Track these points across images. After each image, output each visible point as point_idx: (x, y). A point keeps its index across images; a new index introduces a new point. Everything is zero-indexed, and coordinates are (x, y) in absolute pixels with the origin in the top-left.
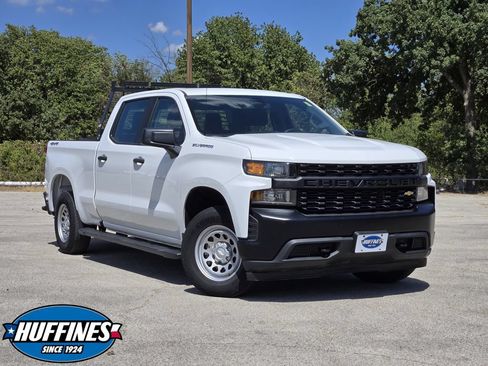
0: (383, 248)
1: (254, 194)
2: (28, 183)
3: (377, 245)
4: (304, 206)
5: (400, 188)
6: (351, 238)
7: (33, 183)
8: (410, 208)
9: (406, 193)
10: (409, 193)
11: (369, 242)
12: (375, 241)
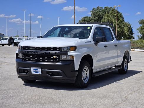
4: (23, 58)
5: (51, 55)
6: (30, 69)
8: (57, 62)
9: (53, 57)
10: (55, 57)
11: (35, 71)
12: (37, 71)
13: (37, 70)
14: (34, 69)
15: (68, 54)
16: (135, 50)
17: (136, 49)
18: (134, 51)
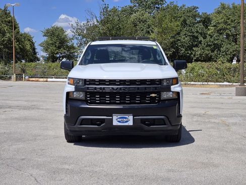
0: (131, 123)
1: (68, 94)
2: (201, 83)
3: (126, 122)
4: (89, 100)
5: (147, 92)
6: (111, 117)
7: (204, 83)
8: (156, 103)
9: (151, 95)
10: (153, 95)
11: (121, 120)
12: (125, 120)
13: (126, 118)
14: (119, 117)
15: (172, 90)
16: (49, 80)
17: (50, 78)
18: (47, 81)
